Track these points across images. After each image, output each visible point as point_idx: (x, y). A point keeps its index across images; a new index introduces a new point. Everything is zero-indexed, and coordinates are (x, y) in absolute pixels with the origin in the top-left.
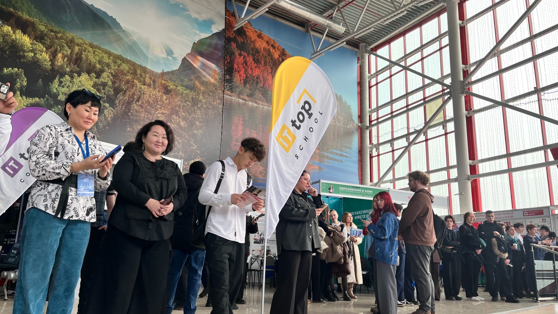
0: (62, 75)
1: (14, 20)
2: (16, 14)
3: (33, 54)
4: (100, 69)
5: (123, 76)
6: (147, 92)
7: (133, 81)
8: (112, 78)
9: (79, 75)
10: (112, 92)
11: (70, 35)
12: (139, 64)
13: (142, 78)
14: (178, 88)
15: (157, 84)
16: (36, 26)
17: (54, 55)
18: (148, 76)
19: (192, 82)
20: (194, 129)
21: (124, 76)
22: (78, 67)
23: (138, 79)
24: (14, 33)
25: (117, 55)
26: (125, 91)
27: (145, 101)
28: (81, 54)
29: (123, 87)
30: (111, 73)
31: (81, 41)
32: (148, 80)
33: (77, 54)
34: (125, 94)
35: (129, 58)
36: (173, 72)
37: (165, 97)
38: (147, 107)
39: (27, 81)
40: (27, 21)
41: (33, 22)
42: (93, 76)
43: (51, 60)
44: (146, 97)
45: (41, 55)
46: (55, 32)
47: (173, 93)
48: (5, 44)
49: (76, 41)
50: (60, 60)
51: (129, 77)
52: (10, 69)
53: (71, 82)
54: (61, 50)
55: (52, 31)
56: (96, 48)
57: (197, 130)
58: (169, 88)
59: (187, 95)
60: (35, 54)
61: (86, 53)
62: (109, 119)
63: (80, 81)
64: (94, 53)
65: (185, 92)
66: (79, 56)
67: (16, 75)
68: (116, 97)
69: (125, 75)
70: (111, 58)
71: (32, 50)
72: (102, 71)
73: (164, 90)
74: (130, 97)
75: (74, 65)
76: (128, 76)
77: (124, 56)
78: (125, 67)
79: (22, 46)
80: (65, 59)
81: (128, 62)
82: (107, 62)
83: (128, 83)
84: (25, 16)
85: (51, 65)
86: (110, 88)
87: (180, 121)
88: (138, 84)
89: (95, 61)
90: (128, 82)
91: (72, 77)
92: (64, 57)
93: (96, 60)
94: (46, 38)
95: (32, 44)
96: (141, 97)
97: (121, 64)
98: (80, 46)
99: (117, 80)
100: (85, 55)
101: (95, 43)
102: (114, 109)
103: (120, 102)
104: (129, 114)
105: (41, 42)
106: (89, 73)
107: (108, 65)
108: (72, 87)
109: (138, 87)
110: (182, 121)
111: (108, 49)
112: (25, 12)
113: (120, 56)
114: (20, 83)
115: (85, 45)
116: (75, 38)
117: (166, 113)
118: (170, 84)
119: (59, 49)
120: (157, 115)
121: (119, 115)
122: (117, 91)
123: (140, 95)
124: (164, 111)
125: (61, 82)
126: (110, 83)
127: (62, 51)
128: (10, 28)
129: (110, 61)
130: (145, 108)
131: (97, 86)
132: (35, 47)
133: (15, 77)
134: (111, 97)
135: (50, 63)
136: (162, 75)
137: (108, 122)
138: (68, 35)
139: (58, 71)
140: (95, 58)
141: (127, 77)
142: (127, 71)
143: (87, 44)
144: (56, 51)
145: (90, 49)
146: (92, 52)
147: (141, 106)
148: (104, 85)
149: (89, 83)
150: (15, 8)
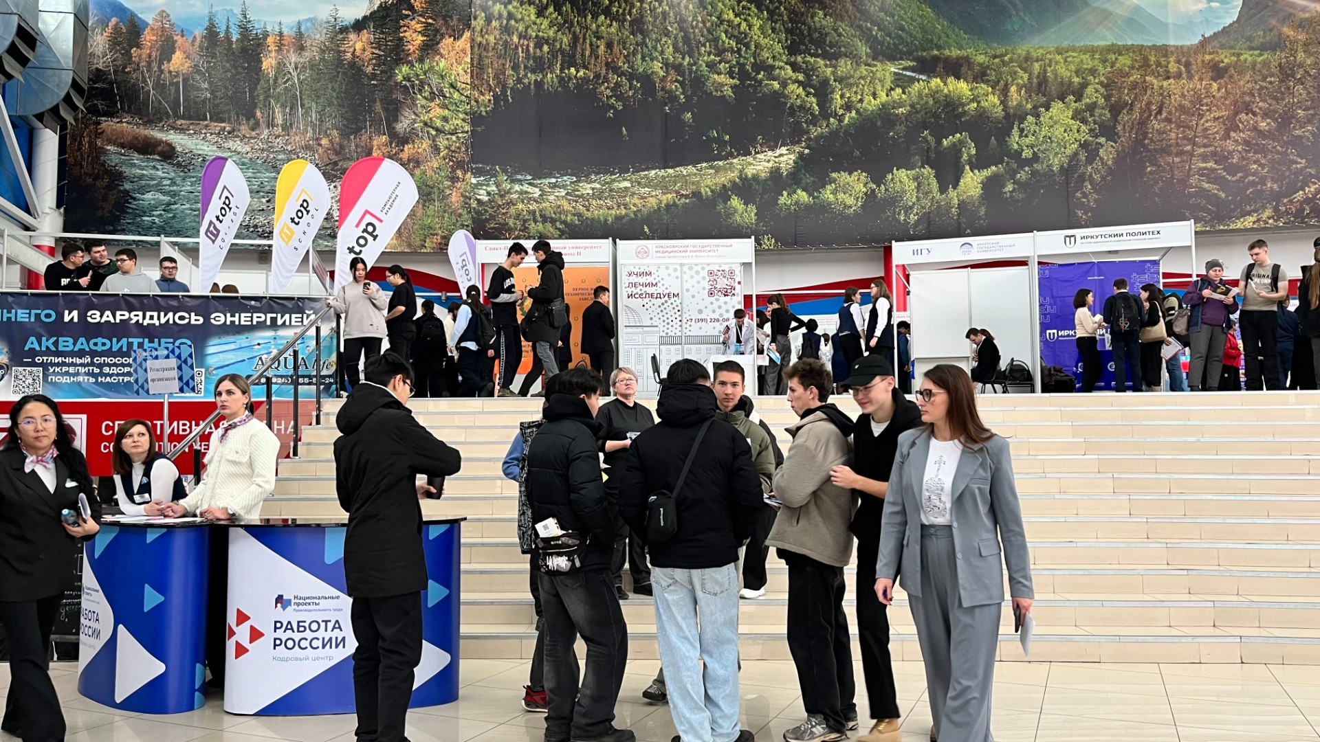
0: (1022, 119)
1: (941, 65)
2: (942, 56)
3: (975, 105)
4: (1079, 83)
5: (1123, 79)
6: (1175, 91)
7: (1145, 80)
8: (1102, 90)
9: (1048, 109)
10: (1109, 116)
11: (1021, 51)
12: (1150, 44)
13: (1161, 67)
14: (1242, 58)
15: (1194, 67)
16: (973, 60)
17: (1005, 92)
18: (1172, 59)
19: (1275, 31)
20: (1294, 127)
21: (1126, 79)
22: (1044, 95)
23: (1153, 73)
24: (945, 84)
25: (1106, 46)
26: (1131, 104)
27: (1173, 109)
28: (1045, 72)
29: (1127, 98)
30: (1101, 83)
31: (1041, 51)
32: (1173, 67)
33: (1038, 77)
34: (1132, 110)
35: (1129, 43)
36: (1225, 31)
37: (1215, 86)
38: (1179, 119)
39: (975, 147)
40: (958, 58)
41: (967, 56)
42: (1070, 100)
43: (1002, 102)
44: (1176, 100)
45: (987, 100)
46: (1002, 56)
47: (1233, 71)
48: (937, 105)
49: (1034, 55)
50: (1015, 95)
51: (1135, 76)
52: (951, 137)
53: (1036, 124)
54: (1013, 81)
55: (995, 57)
56: (1067, 52)
57: (1301, 127)
58: (1222, 65)
59: (1266, 64)
60: (979, 102)
61: (1052, 68)
62: (1110, 162)
63: (1051, 118)
64: (1066, 61)
65: (1259, 59)
66: (1041, 77)
67: (960, 144)
68: (1116, 121)
69: (1128, 75)
70: (1097, 56)
71: (973, 99)
72: (1084, 86)
73: (1212, 72)
74: (1142, 111)
75: (1037, 94)
76: (1132, 75)
77: (1119, 43)
78: (1124, 61)
79: (959, 98)
80: (1023, 92)
81: (1129, 49)
82: (1089, 67)
83: (1135, 89)
84: (955, 53)
85: (1003, 110)
86: (1103, 108)
87: (1256, 122)
88: (1155, 81)
89: (1069, 75)
90: (1134, 86)
91: (1037, 116)
92: (1020, 88)
93: (1071, 71)
94: (989, 72)
95: (971, 90)
96: (1165, 103)
97: (1116, 59)
98: (1042, 60)
99: (1112, 90)
100: (1052, 71)
101: (1065, 44)
102: (1116, 143)
103: (1124, 126)
104: (1146, 141)
105: (983, 81)
106: (1062, 98)
107: (1093, 72)
108: (1040, 131)
109: (1155, 87)
110: (1263, 118)
111: (1089, 43)
112: (955, 47)
113: (1113, 45)
114: (968, 154)
115: (1049, 56)
116: (1032, 50)
117: (1223, 117)
118: (1223, 56)
119: (1010, 79)
120: (1203, 125)
121: (1126, 150)
122: (1116, 110)
123: (1162, 101)
124: (1217, 115)
125: (1022, 130)
126: (1102, 101)
127: (1015, 82)
128: (938, 80)
129: (1096, 62)
130: (1176, 122)
131: (1079, 114)
132: (976, 93)
133: (959, 147)
134: (1108, 124)
135: (1001, 107)
136: (1202, 46)
137: (1110, 168)
138: (1020, 51)
139: (1014, 115)
140: (1068, 69)
141: (1131, 79)
142: (1129, 67)
143: (1053, 51)
144: (1006, 85)
145: (1059, 57)
146: (1062, 61)
147: (1168, 120)
148: (1091, 108)
149: (1066, 115)
150: (939, 48)
